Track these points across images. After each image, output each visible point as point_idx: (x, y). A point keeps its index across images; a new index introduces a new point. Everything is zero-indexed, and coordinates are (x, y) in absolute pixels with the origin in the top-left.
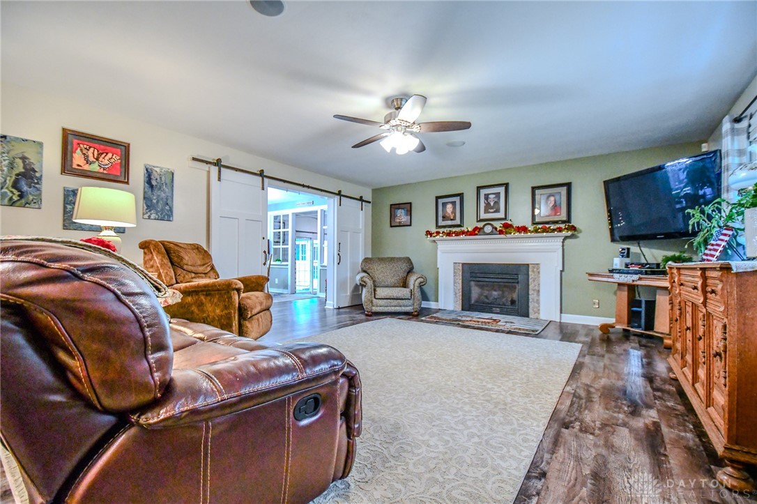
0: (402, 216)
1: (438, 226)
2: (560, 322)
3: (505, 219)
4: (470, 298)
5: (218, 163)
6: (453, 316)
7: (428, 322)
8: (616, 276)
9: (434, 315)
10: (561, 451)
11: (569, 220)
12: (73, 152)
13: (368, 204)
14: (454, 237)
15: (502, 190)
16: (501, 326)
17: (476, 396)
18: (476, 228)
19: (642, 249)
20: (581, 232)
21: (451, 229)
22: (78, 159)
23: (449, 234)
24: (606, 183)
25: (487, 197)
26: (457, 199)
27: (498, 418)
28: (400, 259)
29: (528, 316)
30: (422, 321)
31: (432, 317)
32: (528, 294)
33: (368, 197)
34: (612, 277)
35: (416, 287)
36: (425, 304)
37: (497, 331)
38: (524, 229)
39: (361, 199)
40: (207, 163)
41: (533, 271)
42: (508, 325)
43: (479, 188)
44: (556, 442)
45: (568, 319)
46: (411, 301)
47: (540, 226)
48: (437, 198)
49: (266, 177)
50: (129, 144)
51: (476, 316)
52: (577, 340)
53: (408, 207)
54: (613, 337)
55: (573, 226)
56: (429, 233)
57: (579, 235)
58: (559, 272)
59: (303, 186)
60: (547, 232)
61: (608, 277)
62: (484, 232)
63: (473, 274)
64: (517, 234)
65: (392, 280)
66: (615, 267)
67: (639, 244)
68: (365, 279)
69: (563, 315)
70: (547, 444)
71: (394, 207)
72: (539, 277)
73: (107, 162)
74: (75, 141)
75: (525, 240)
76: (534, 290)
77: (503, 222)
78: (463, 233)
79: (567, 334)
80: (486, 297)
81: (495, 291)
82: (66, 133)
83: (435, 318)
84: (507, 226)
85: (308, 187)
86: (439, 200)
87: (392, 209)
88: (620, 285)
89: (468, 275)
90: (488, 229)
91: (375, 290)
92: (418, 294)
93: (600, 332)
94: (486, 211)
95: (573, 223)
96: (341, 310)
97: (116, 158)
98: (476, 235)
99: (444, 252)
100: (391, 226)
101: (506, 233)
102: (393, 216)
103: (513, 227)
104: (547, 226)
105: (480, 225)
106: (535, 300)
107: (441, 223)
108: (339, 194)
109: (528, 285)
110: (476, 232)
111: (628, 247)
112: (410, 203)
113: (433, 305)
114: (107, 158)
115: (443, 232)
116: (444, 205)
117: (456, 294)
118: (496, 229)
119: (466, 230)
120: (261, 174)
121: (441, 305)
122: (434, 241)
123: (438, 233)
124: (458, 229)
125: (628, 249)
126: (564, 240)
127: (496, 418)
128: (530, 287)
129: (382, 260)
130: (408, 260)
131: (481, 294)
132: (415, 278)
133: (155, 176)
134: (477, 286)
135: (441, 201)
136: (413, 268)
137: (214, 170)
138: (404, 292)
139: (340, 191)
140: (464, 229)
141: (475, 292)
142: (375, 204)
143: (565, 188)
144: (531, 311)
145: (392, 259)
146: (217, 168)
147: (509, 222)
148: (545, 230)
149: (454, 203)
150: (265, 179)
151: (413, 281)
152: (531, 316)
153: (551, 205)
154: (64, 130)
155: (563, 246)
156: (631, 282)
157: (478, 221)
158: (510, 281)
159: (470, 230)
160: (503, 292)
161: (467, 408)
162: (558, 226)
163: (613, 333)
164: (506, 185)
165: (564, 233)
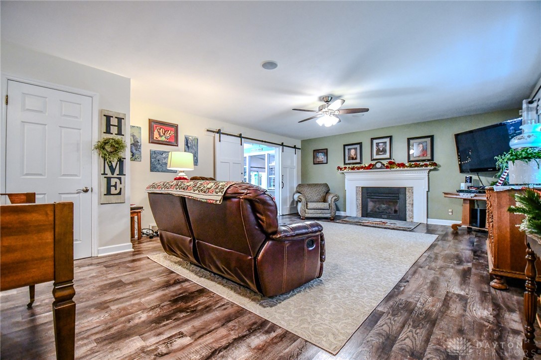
0: (321, 157)
1: (345, 164)
2: (427, 224)
3: (390, 159)
4: (367, 209)
5: (219, 132)
6: (356, 220)
7: (341, 223)
8: (461, 194)
9: (344, 219)
10: (417, 275)
11: (432, 159)
12: (154, 131)
13: (299, 150)
14: (356, 170)
15: (388, 140)
16: (388, 225)
17: (375, 256)
18: (370, 165)
19: (480, 177)
20: (440, 166)
21: (354, 165)
22: (156, 135)
23: (353, 169)
24: (457, 136)
25: (378, 144)
26: (358, 147)
27: (387, 263)
28: (321, 185)
29: (406, 221)
30: (337, 222)
31: (343, 221)
32: (406, 207)
33: (299, 145)
34: (459, 195)
35: (332, 202)
36: (338, 213)
37: (385, 228)
38: (403, 165)
39: (295, 147)
40: (213, 132)
41: (409, 192)
42: (392, 225)
43: (372, 139)
44: (415, 272)
45: (432, 222)
46: (330, 211)
47: (413, 163)
48: (345, 146)
49: (243, 138)
50: (178, 125)
51: (371, 220)
52: (436, 233)
53: (325, 152)
54: (460, 232)
55: (435, 163)
56: (339, 168)
57: (439, 169)
58: (426, 193)
59: (262, 141)
60: (418, 167)
61: (456, 195)
62: (376, 167)
63: (368, 194)
64: (398, 168)
65: (316, 198)
66: (461, 189)
67: (478, 174)
68: (300, 197)
69: (428, 219)
70: (410, 272)
71: (316, 151)
72: (413, 195)
73: (168, 135)
74: (155, 125)
75: (403, 172)
76: (409, 204)
77: (389, 161)
78: (362, 168)
79: (430, 230)
80: (378, 209)
81: (384, 204)
82: (150, 121)
83: (345, 221)
84: (391, 163)
85: (265, 142)
86: (346, 147)
87: (315, 153)
88: (465, 200)
89: (365, 195)
90: (379, 165)
91: (307, 204)
92: (333, 206)
93: (452, 230)
94: (377, 154)
95: (435, 161)
96: (284, 216)
97: (172, 133)
98: (371, 169)
99: (349, 180)
100: (314, 164)
101: (391, 168)
102: (315, 157)
103: (395, 164)
104: (418, 163)
105: (374, 163)
106: (410, 210)
107: (347, 161)
108: (282, 145)
109: (406, 201)
110: (371, 167)
111: (471, 176)
112: (327, 149)
113: (342, 214)
114: (168, 133)
115: (349, 167)
116: (349, 150)
117: (357, 207)
118: (384, 165)
119: (364, 166)
120: (240, 136)
121: (348, 213)
122: (343, 173)
123: (345, 168)
124: (358, 166)
125: (471, 178)
126: (429, 172)
127: (385, 263)
128: (407, 202)
129: (309, 185)
130: (326, 185)
131: (375, 207)
132: (332, 196)
133: (190, 141)
134: (372, 201)
135: (347, 148)
136: (329, 190)
137: (217, 135)
138: (325, 205)
139: (283, 143)
140: (363, 165)
141: (371, 205)
142: (303, 149)
143: (429, 139)
144: (407, 217)
145: (316, 185)
146: (219, 134)
147: (393, 161)
148: (416, 166)
149: (356, 149)
150: (242, 139)
151: (330, 198)
152: (408, 220)
153: (421, 150)
154: (149, 119)
155: (428, 176)
156: (470, 198)
157: (372, 160)
158: (394, 198)
159: (367, 166)
160: (389, 205)
161: (370, 260)
162: (425, 163)
163: (459, 230)
164: (391, 137)
165: (429, 168)
